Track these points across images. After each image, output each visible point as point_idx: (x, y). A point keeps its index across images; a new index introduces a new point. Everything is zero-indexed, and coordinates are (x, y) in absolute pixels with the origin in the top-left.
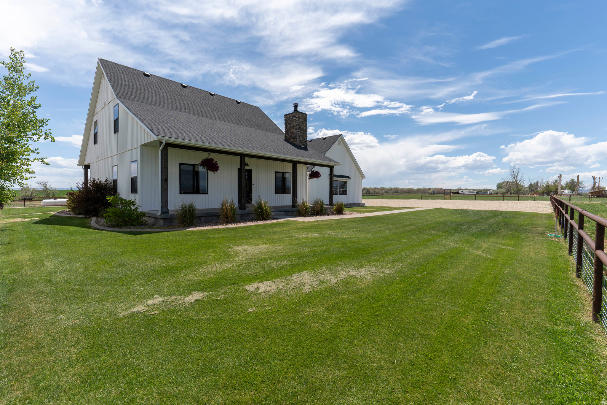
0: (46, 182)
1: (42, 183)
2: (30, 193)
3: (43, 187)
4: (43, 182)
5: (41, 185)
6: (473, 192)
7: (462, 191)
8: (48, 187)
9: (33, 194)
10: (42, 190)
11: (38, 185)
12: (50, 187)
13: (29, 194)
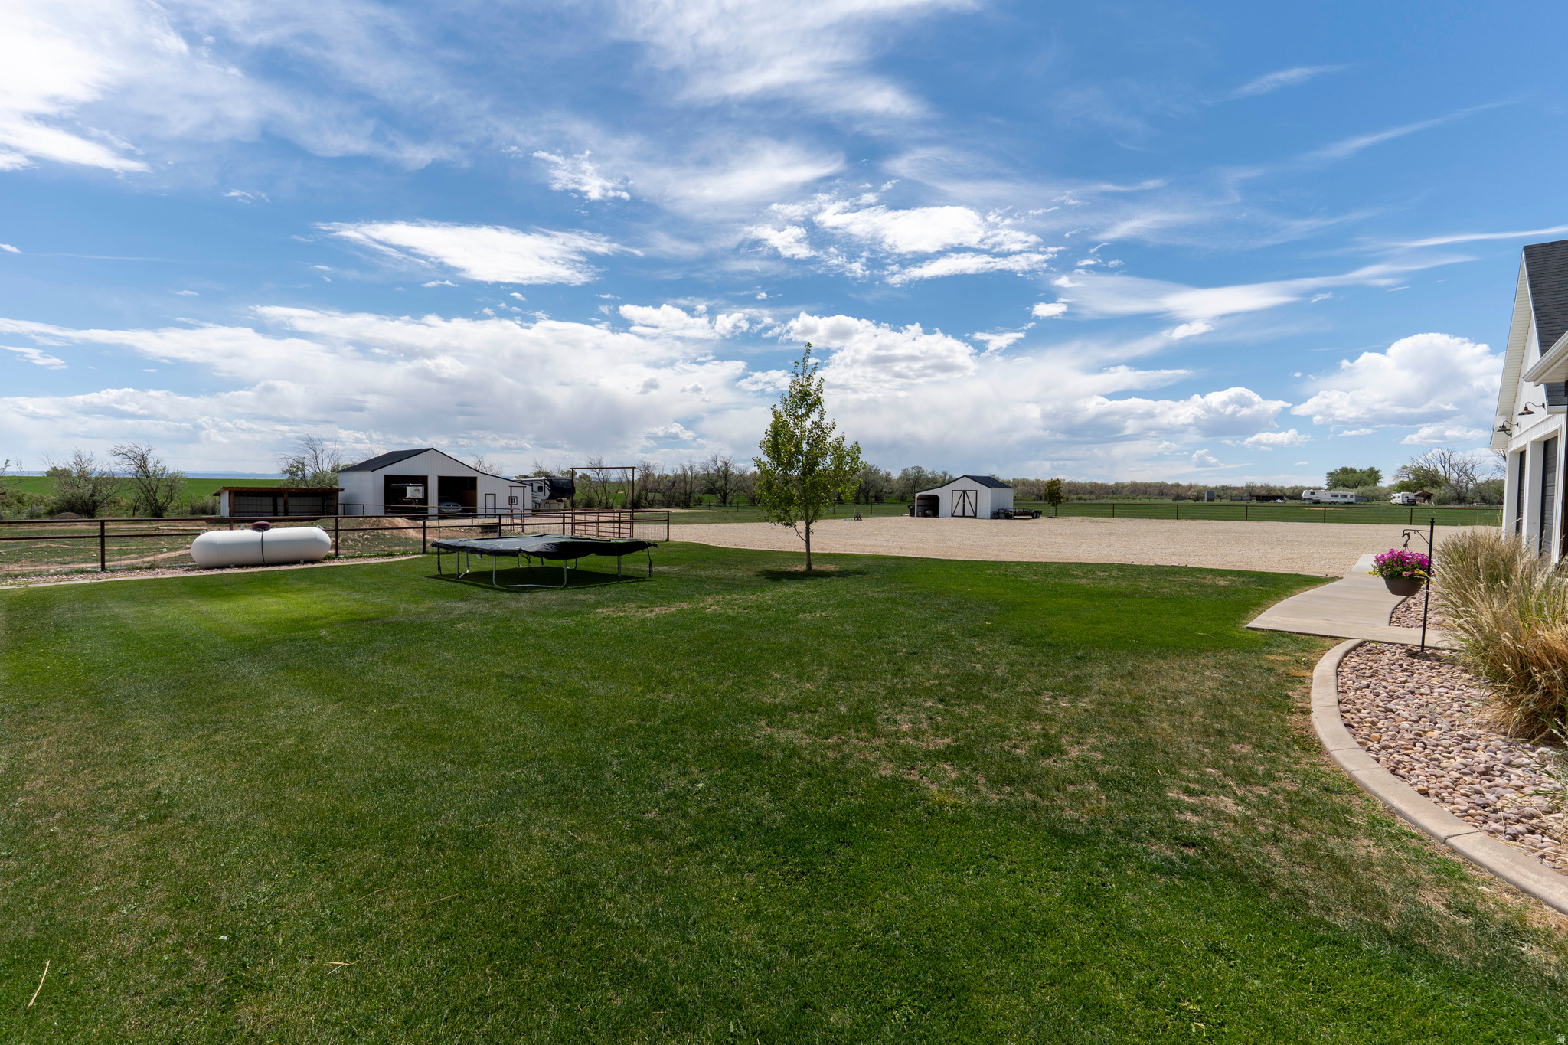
0: (145, 449)
1: (131, 455)
2: (91, 486)
3: (133, 468)
4: (136, 450)
5: (127, 461)
6: (1346, 496)
7: (1313, 493)
8: (151, 469)
9: (101, 491)
10: (130, 476)
11: (118, 459)
12: (160, 467)
13: (86, 490)
